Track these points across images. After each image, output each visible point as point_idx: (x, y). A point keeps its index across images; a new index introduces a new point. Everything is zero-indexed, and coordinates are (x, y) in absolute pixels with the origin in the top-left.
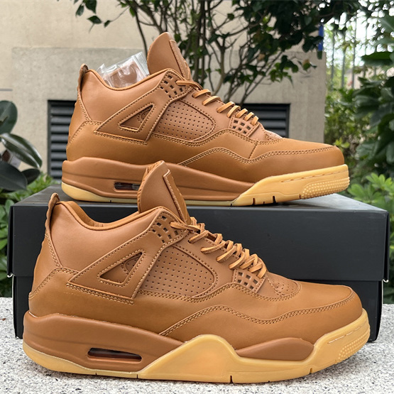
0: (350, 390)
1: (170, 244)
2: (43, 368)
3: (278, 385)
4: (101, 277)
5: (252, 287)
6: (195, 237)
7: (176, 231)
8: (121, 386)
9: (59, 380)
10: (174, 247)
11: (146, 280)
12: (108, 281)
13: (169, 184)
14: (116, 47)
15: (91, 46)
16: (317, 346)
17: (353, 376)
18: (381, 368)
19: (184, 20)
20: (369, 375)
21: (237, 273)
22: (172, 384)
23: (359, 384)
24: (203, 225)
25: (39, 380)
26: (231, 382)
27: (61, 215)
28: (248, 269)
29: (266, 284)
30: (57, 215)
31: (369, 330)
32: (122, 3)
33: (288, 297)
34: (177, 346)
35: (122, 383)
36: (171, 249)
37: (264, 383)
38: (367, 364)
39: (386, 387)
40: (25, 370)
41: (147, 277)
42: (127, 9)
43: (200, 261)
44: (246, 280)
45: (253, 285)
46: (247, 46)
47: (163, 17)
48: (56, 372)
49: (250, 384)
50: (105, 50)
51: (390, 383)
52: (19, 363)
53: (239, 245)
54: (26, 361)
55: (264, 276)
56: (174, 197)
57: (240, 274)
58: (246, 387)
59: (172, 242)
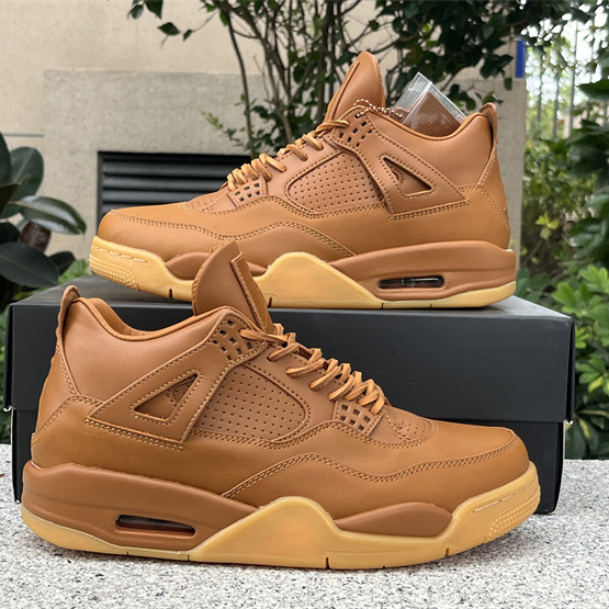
0: (503, 580)
1: (239, 361)
2: (51, 544)
3: (398, 573)
4: (136, 409)
5: (361, 428)
6: (277, 352)
7: (249, 342)
8: (163, 572)
9: (73, 562)
10: (246, 367)
11: (203, 414)
12: (146, 415)
13: (239, 274)
14: (203, 71)
15: (165, 68)
16: (457, 515)
17: (511, 562)
18: (555, 550)
19: (303, 31)
20: (536, 560)
21: (340, 407)
22: (239, 570)
23: (519, 573)
24: (293, 335)
25: (44, 561)
26: (328, 568)
27: (79, 318)
28: (357, 400)
29: (384, 423)
30: (74, 319)
31: (539, 493)
32: (207, 5)
33: (415, 443)
34: (248, 514)
35: (166, 568)
36: (241, 370)
37: (376, 570)
38: (536, 544)
39: (559, 578)
40: (25, 548)
41: (203, 410)
42: (217, 13)
43: (284, 388)
44: (354, 417)
45: (364, 424)
46: (397, 70)
47: (270, 25)
48: (70, 550)
49: (356, 571)
50: (187, 76)
51: (565, 572)
52: (17, 537)
53: (347, 366)
54: (27, 535)
55: (380, 411)
56: (247, 292)
57: (345, 408)
58: (350, 575)
59: (242, 359)
